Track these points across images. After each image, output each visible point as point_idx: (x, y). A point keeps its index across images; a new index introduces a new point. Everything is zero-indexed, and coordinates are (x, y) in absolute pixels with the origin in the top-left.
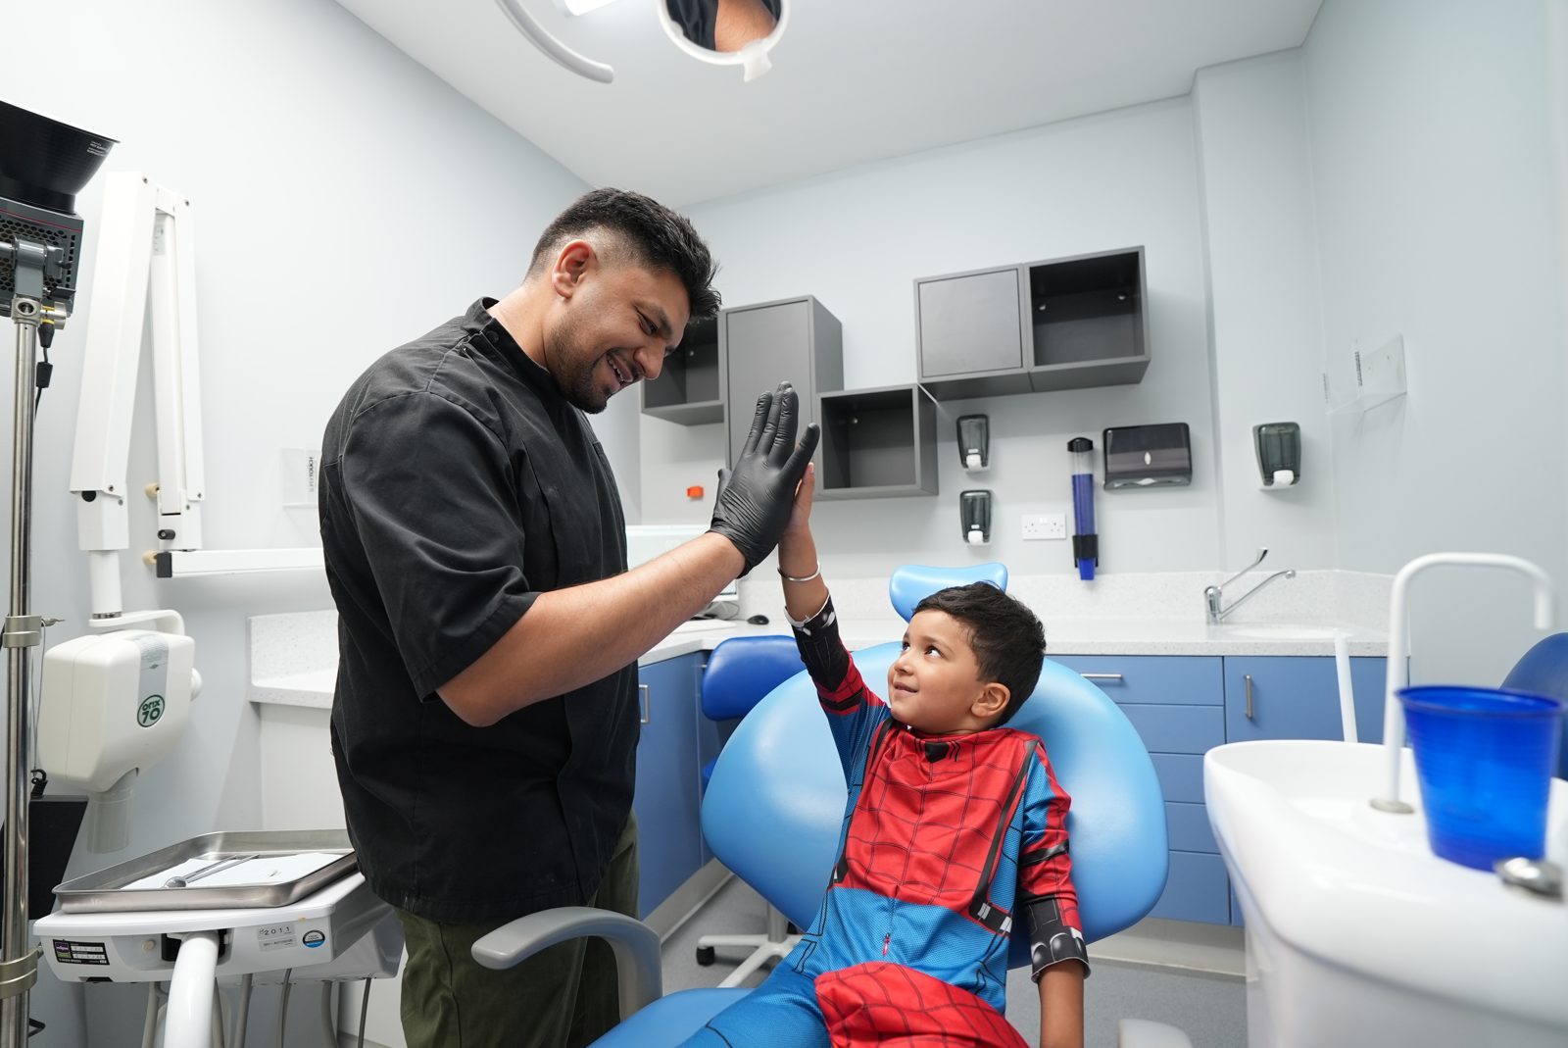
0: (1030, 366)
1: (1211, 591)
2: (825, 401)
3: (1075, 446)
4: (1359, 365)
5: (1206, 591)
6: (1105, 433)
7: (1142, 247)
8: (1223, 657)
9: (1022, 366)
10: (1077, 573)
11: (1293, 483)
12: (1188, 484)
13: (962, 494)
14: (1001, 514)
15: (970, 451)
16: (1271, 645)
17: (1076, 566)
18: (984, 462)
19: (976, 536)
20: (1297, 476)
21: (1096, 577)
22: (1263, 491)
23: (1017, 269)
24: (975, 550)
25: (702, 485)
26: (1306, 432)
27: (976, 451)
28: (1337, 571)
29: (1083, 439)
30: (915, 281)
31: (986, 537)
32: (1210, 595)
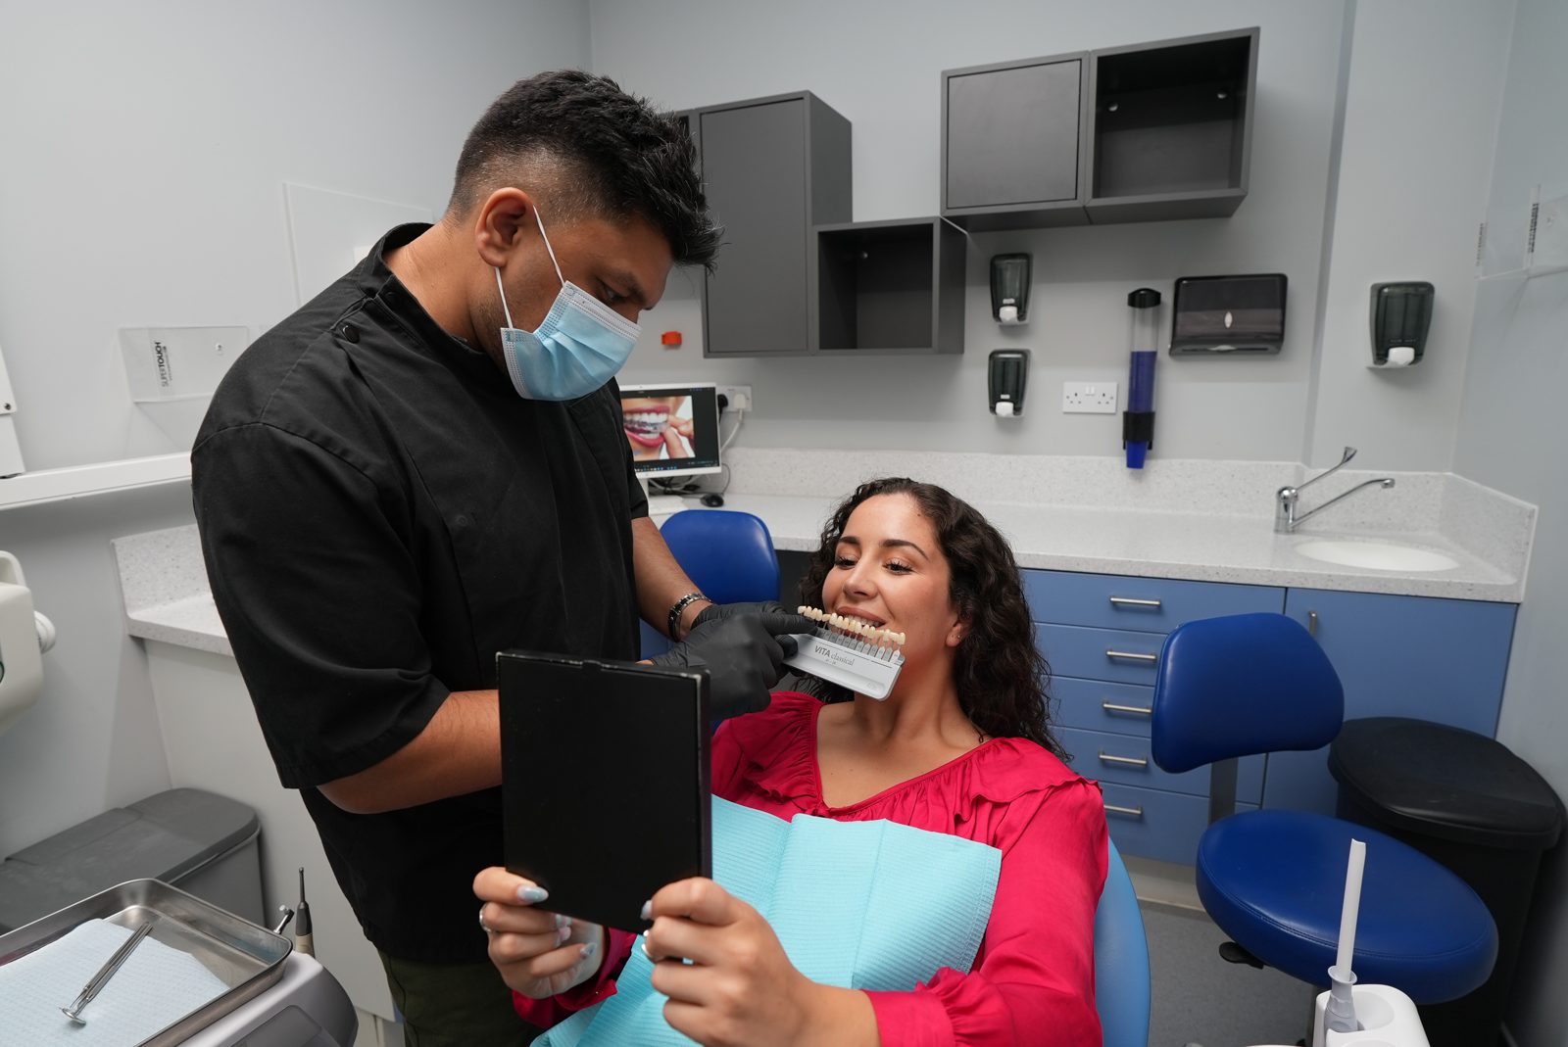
0: (1087, 199)
1: (1286, 493)
2: (823, 236)
3: (1137, 297)
4: (1534, 223)
5: (1280, 492)
6: (1178, 283)
7: (1257, 30)
8: (1287, 588)
9: (1076, 198)
10: (1121, 459)
11: (1413, 362)
12: (1277, 353)
13: (993, 356)
14: (1040, 380)
15: (1005, 301)
16: (1348, 578)
17: (1124, 448)
18: (1021, 315)
19: (1005, 408)
20: (1418, 355)
21: (1146, 464)
22: (1370, 369)
23: (1080, 60)
24: (1003, 423)
25: (679, 331)
26: (1440, 295)
27: (1012, 301)
28: (1450, 474)
29: (1148, 291)
30: (943, 73)
31: (1017, 410)
32: (1285, 498)
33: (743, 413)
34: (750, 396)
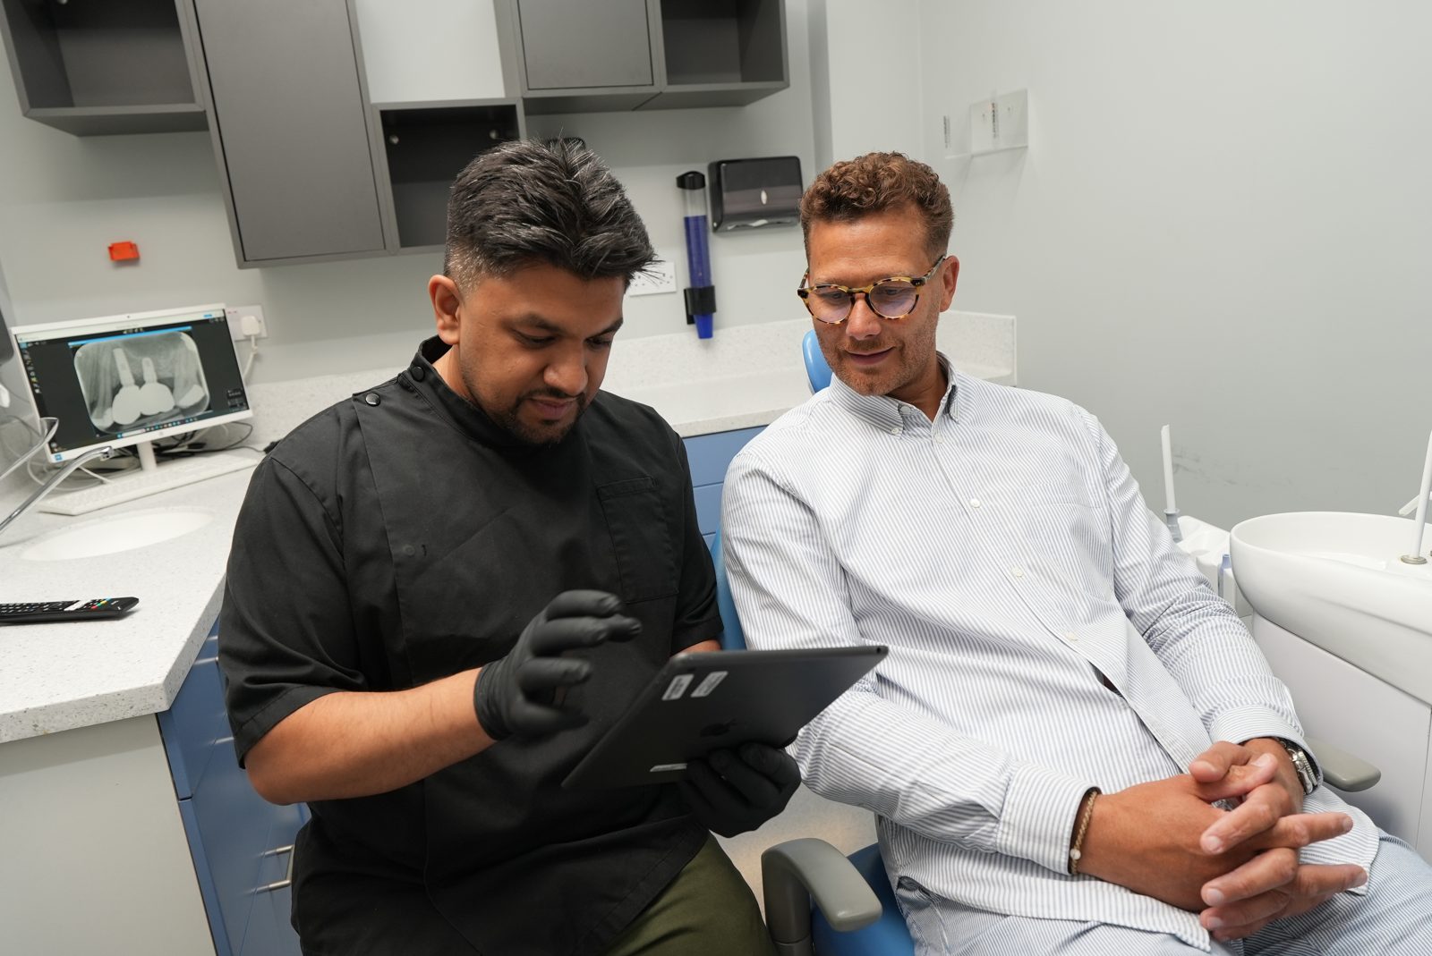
0: (662, 85)
2: (386, 115)
3: (687, 181)
6: (718, 166)
9: (653, 85)
21: (715, 333)
25: (133, 241)
29: (695, 173)
33: (257, 339)
34: (261, 318)
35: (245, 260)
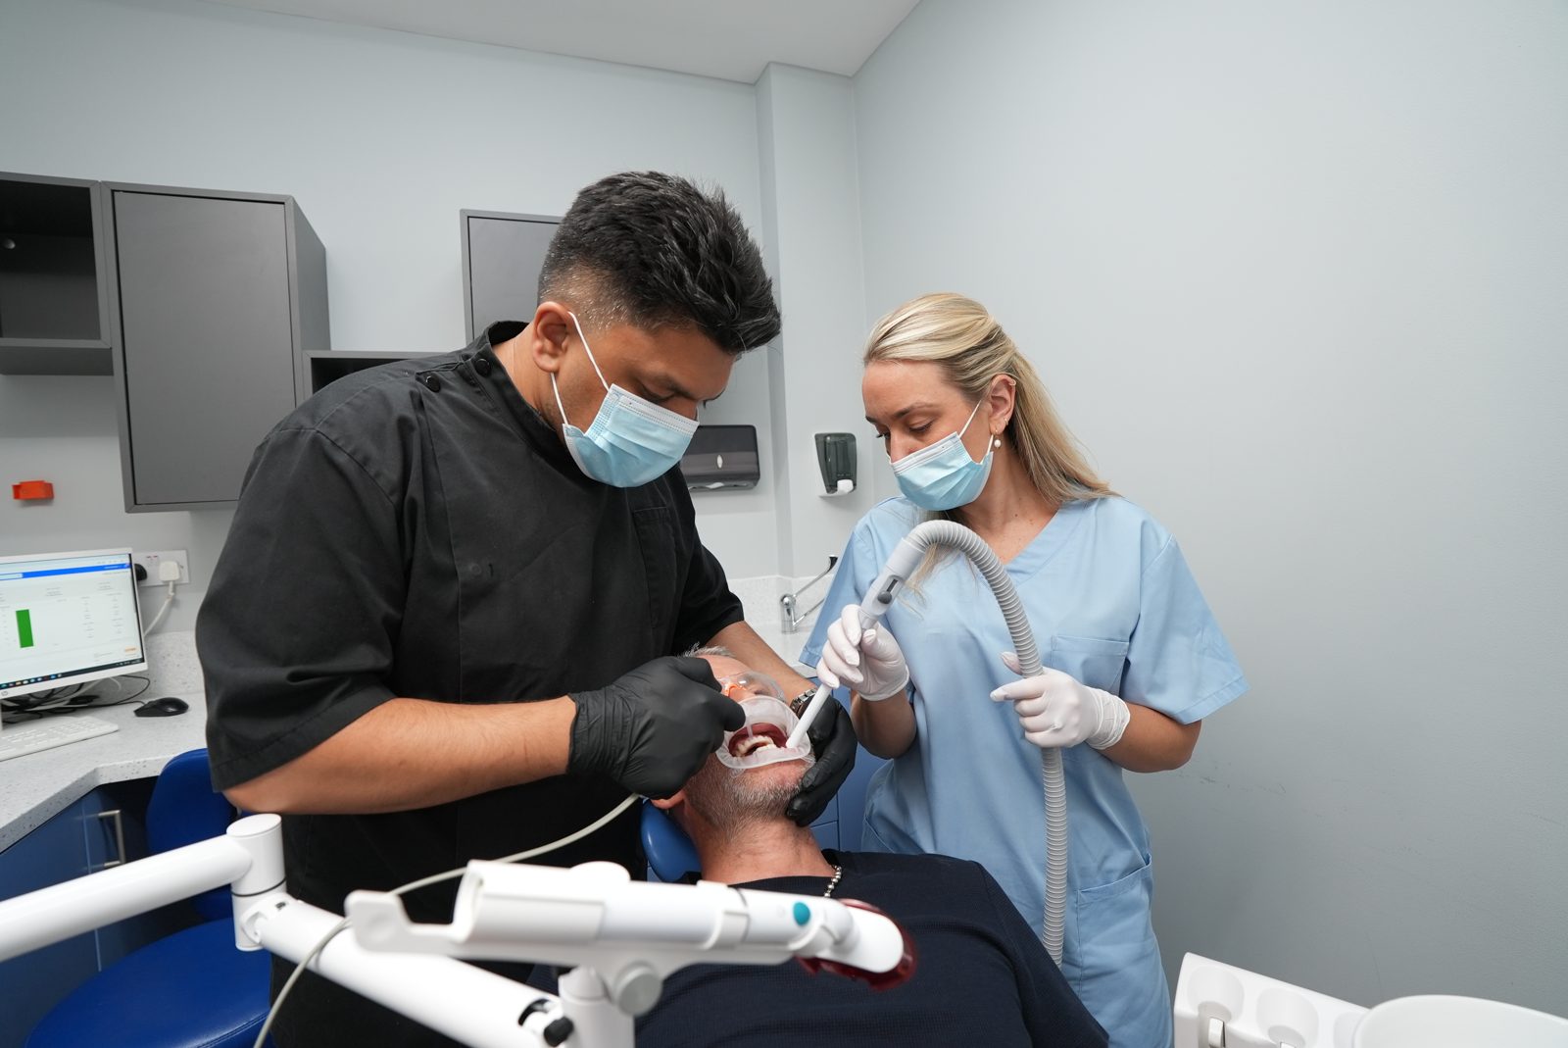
1: (786, 600)
2: (316, 363)
5: (782, 600)
11: (852, 491)
12: (756, 488)
20: (855, 485)
22: (823, 497)
25: (52, 480)
26: (859, 443)
30: (462, 211)
32: (787, 604)
33: (175, 586)
35: (136, 503)
